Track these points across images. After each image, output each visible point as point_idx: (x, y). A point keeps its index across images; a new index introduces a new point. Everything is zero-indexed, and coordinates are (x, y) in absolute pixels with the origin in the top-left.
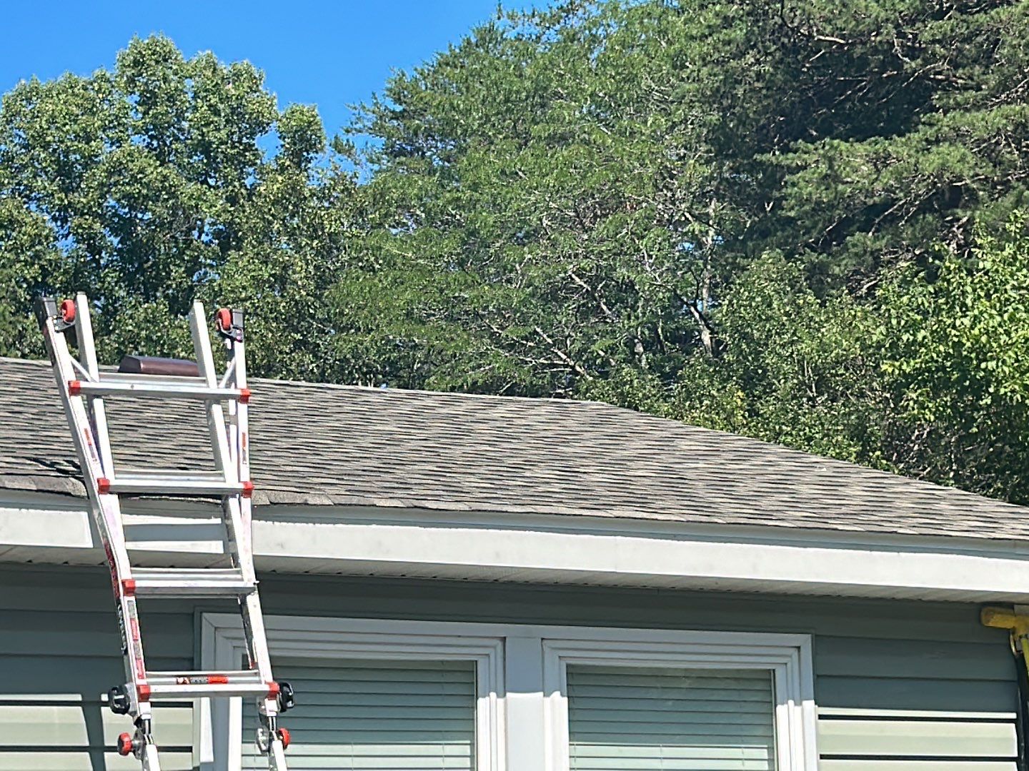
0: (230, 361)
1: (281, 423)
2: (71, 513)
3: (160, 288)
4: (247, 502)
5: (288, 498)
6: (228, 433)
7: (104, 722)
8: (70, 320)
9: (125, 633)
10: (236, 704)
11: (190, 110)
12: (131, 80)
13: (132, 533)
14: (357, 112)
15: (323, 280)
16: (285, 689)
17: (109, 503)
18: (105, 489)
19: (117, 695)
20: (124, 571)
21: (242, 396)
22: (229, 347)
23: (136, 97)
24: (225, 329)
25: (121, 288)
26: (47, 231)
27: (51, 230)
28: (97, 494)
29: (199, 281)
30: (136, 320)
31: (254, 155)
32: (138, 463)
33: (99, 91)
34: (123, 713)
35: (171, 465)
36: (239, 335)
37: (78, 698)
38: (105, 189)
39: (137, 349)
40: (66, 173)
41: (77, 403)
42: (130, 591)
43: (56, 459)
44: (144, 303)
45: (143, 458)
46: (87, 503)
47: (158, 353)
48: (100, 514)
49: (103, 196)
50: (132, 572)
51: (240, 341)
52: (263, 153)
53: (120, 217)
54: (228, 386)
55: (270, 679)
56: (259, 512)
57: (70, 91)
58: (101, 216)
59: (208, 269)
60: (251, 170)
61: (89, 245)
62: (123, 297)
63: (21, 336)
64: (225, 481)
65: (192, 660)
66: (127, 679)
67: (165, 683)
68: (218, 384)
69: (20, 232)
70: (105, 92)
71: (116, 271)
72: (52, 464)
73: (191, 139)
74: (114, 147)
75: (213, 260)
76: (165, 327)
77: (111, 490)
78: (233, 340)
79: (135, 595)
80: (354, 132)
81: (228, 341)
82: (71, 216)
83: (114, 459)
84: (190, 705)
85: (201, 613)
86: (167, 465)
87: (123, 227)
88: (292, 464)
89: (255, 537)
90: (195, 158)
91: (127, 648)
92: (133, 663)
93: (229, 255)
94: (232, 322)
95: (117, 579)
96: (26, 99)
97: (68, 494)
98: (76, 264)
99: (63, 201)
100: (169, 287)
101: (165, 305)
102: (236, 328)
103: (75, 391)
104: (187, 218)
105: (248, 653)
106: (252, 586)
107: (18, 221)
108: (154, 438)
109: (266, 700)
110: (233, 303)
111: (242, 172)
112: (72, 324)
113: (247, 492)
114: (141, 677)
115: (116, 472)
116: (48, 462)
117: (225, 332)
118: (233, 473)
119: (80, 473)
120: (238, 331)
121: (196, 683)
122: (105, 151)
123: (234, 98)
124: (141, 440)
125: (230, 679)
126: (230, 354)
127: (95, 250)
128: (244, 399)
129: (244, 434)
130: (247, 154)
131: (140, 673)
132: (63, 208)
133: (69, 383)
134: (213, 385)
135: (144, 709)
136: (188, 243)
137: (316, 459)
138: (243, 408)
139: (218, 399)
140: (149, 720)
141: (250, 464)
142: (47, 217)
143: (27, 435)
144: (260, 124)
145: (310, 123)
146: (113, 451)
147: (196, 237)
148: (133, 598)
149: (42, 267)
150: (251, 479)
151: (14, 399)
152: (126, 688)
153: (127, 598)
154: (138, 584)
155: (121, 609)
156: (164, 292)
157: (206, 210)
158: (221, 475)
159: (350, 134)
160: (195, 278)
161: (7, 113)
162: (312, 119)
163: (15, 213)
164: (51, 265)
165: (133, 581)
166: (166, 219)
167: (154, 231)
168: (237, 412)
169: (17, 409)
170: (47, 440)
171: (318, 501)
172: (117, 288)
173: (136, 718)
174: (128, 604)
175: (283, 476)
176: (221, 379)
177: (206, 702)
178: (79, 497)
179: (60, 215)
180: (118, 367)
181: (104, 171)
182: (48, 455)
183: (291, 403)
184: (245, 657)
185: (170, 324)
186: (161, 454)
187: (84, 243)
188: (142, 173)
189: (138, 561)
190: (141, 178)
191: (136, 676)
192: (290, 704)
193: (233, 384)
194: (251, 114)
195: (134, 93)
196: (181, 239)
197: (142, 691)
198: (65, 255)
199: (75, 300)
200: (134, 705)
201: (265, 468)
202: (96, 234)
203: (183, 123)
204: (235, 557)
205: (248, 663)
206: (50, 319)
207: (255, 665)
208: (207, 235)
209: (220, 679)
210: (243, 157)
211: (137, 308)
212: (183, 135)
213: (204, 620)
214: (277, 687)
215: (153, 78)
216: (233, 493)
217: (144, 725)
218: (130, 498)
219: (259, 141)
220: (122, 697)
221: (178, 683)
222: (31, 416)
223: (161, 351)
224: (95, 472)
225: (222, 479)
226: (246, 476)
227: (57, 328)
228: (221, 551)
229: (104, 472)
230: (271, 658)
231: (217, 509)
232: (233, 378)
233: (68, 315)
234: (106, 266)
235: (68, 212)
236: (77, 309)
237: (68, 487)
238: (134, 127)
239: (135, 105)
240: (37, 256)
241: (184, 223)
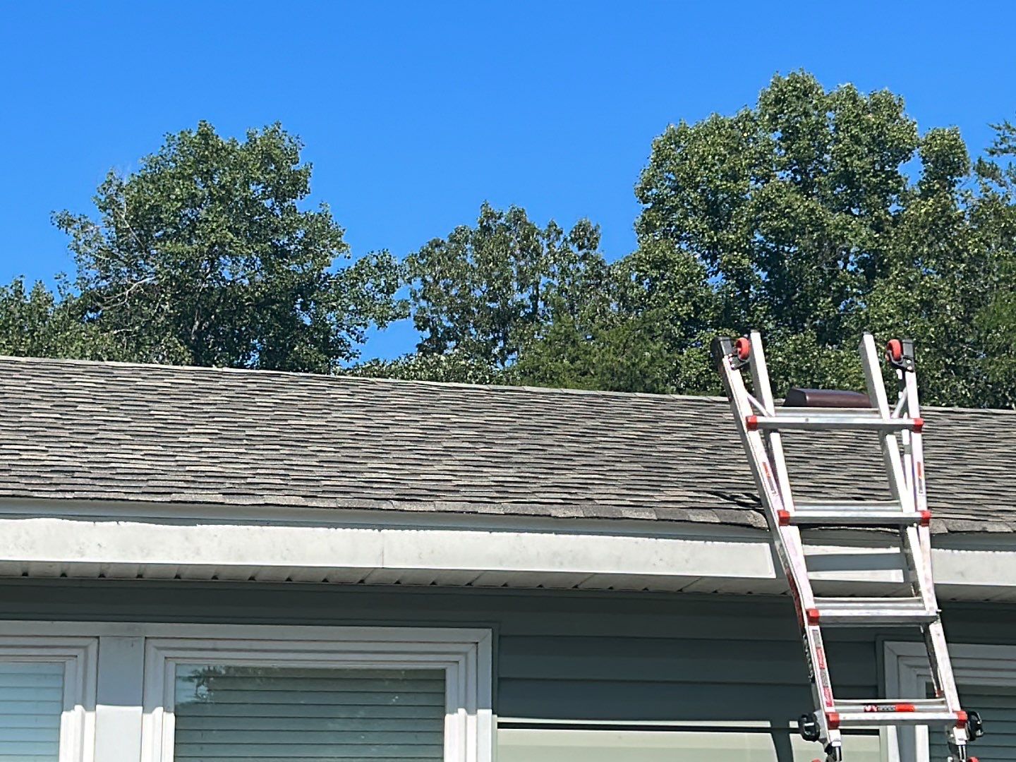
0: (902, 391)
1: (949, 450)
2: (753, 544)
3: (808, 319)
4: (925, 531)
5: (966, 526)
6: (903, 462)
7: (793, 749)
8: (745, 357)
9: (811, 662)
10: (922, 733)
11: (832, 143)
12: (774, 118)
13: (813, 563)
14: (1001, 133)
15: (972, 302)
16: (973, 717)
17: (790, 535)
18: (785, 521)
19: (807, 722)
20: (808, 601)
21: (915, 426)
22: (900, 377)
23: (779, 134)
24: (896, 360)
25: (769, 320)
26: (699, 269)
27: (702, 267)
28: (777, 525)
29: (845, 310)
30: (786, 351)
31: (897, 182)
32: (814, 495)
33: (744, 130)
34: (814, 741)
35: (846, 496)
36: (909, 365)
37: (767, 724)
38: (753, 224)
39: (787, 380)
40: (714, 211)
41: (754, 438)
42: (814, 620)
43: (735, 493)
44: (793, 334)
45: (818, 490)
46: (768, 535)
47: (809, 383)
48: (781, 545)
49: (751, 232)
50: (816, 602)
51: (912, 371)
52: (906, 179)
53: (768, 251)
54: (901, 416)
55: (958, 708)
56: (937, 541)
57: (717, 132)
58: (749, 252)
59: (855, 298)
60: (894, 197)
61: (737, 280)
62: (772, 330)
63: (676, 372)
64: (902, 511)
65: (876, 687)
66: (816, 706)
67: (853, 712)
68: (891, 413)
69: (672, 272)
70: (749, 131)
71: (765, 304)
72: (732, 498)
73: (834, 171)
74: (759, 184)
75: (859, 288)
76: (814, 357)
77: (790, 522)
78: (904, 370)
79: (819, 623)
80: (999, 152)
81: (899, 372)
82: (720, 253)
83: (792, 491)
84: (876, 732)
85: (883, 642)
86: (842, 496)
87: (771, 261)
88: (966, 491)
89: (934, 566)
90: (838, 189)
91: (814, 677)
92: (821, 692)
93: (875, 283)
94: (902, 352)
95: (801, 608)
96: (675, 143)
97: (750, 526)
98: (726, 300)
99: (713, 239)
100: (816, 318)
101: (812, 335)
102: (907, 358)
103: (753, 426)
104: (833, 249)
105: (934, 681)
106: (935, 614)
107: (670, 260)
108: (827, 468)
109: (955, 729)
110: (881, 331)
111: (886, 200)
112: (747, 361)
113: (924, 521)
114: (829, 705)
115: (795, 504)
116: (728, 496)
117: (896, 363)
118: (910, 502)
119: (761, 505)
120: (909, 362)
121: (883, 711)
122: (751, 189)
123: (875, 127)
124: (813, 471)
125: (916, 707)
126: (902, 384)
127: (743, 285)
128: (916, 428)
129: (919, 464)
130: (890, 181)
131: (828, 701)
132: (714, 246)
133: (747, 419)
134: (885, 415)
135: (834, 736)
136: (834, 274)
137: (990, 486)
138: (917, 437)
139: (892, 429)
140: (840, 748)
141: (927, 493)
142: (698, 256)
143: (704, 470)
144: (902, 151)
145: (951, 147)
146: (792, 483)
147: (841, 267)
148: (817, 628)
149: (694, 304)
150: (929, 508)
151: (689, 435)
152: (815, 715)
153: (812, 628)
154: (822, 613)
155: (806, 638)
156: (812, 322)
157: (852, 239)
158: (897, 504)
159: (995, 155)
160: (841, 307)
161: (657, 157)
162: (953, 143)
163: (668, 253)
164: (702, 301)
165: (816, 610)
166: (812, 250)
167: (801, 263)
168: (911, 441)
169: (692, 444)
170: (726, 474)
171: (997, 528)
172: (766, 321)
173: (826, 745)
174: (812, 632)
175: (960, 505)
176: (894, 409)
177: (892, 730)
178: (760, 528)
179: (709, 253)
180: (784, 400)
181: (752, 207)
182: (727, 488)
183: (958, 429)
184: (929, 686)
185: (819, 353)
186: (835, 485)
187: (733, 280)
188: (790, 207)
189: (820, 590)
190: (788, 212)
191: (825, 703)
192: (979, 733)
193: (906, 414)
194: (893, 141)
195: (777, 130)
196: (826, 270)
197: (831, 719)
198: (715, 291)
199: (749, 338)
200: (824, 733)
201: (939, 496)
202: (744, 269)
203: (826, 156)
204: (916, 585)
205: (933, 691)
206: (726, 357)
207: (942, 694)
208: (852, 264)
209: (907, 707)
210: (887, 185)
211: (786, 341)
212: (825, 168)
213: (885, 648)
214: (965, 716)
215: (793, 114)
216: (910, 522)
217: (835, 751)
218: (809, 529)
219: (901, 168)
220: (812, 724)
221: (866, 711)
222: (706, 451)
223: (811, 381)
224: (775, 504)
225: (898, 508)
226: (923, 505)
227: (733, 366)
228: (901, 580)
229: (783, 504)
230: (957, 686)
231: (895, 538)
232: (905, 408)
233: (743, 353)
234: (755, 300)
235: (717, 250)
236: (751, 346)
237: (749, 519)
238: (778, 163)
239: (778, 142)
240: (689, 294)
241: (831, 254)
